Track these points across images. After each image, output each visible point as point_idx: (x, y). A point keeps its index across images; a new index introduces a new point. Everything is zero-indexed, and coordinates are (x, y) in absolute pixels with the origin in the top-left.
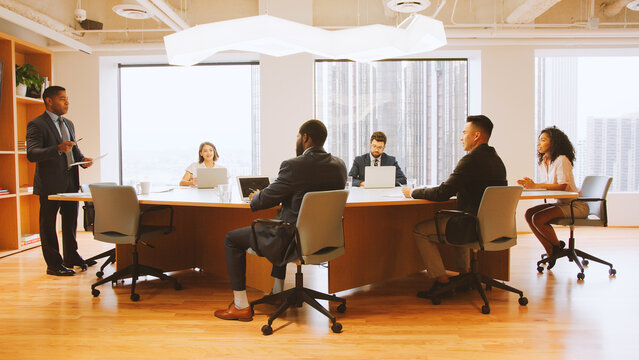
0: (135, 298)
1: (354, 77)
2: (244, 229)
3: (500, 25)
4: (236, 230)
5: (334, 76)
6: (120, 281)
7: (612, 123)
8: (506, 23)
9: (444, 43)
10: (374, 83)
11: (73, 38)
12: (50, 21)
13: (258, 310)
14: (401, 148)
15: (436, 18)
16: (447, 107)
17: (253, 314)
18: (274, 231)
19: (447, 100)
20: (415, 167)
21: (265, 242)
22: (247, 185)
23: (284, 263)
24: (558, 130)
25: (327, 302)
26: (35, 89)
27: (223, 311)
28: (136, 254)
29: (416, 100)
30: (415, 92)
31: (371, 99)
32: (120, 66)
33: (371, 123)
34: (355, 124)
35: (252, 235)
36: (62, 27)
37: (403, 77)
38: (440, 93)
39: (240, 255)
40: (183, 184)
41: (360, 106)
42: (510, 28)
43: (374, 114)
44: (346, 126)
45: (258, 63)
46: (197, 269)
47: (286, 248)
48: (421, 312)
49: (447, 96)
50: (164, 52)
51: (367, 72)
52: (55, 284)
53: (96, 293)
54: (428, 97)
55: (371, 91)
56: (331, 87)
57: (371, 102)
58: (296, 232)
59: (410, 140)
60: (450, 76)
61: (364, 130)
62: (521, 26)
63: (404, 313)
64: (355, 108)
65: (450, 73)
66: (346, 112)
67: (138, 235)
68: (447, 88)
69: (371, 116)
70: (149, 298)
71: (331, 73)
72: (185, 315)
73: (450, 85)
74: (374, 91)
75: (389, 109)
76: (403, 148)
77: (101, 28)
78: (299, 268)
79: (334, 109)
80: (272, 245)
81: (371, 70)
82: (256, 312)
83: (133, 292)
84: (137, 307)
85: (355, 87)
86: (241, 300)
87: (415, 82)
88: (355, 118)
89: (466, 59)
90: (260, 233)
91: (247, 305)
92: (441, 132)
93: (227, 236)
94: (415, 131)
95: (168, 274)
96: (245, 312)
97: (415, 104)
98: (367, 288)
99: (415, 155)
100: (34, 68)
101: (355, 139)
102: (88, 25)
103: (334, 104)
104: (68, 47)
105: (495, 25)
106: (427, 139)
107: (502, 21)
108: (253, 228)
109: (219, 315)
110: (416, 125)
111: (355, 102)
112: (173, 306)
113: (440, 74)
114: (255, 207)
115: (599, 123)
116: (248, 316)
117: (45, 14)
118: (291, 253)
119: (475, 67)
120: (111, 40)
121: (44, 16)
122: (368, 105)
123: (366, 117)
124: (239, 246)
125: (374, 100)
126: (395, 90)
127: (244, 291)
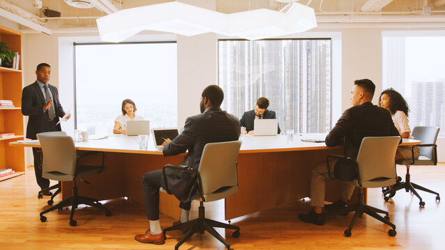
0: (73, 223)
1: (249, 53)
2: (157, 171)
3: (356, 13)
4: (151, 172)
5: (235, 53)
6: (64, 208)
7: (429, 85)
8: (360, 11)
9: (314, 25)
10: (263, 57)
11: (38, 23)
12: (20, 11)
13: (169, 234)
14: (281, 103)
15: (309, 6)
16: (314, 74)
17: (165, 238)
18: (180, 174)
19: (314, 69)
20: (291, 116)
21: (172, 182)
22: (160, 136)
23: (188, 200)
24: (394, 91)
25: (224, 229)
26: (8, 61)
27: (141, 236)
28: (76, 188)
29: (292, 70)
30: (291, 64)
31: (261, 69)
32: (75, 44)
33: (261, 85)
34: (249, 86)
35: (163, 176)
36: (29, 15)
37: (283, 53)
38: (309, 64)
39: (154, 192)
40: (116, 132)
41: (253, 73)
42: (364, 15)
43: (263, 79)
44: (243, 88)
45: (175, 42)
46: (126, 198)
47: (190, 188)
48: (298, 236)
49: (314, 66)
50: (98, 34)
51: (258, 50)
52: (14, 211)
53: (43, 219)
54: (300, 67)
55: (261, 63)
56: (232, 61)
57: (261, 71)
58: (198, 176)
59: (288, 97)
60: (316, 53)
61: (255, 91)
62: (372, 13)
63: (285, 238)
64: (249, 75)
65: (316, 50)
66: (243, 78)
67: (76, 175)
68: (314, 61)
69: (261, 80)
70: (85, 223)
71: (232, 50)
72: (111, 239)
73: (316, 59)
74: (263, 63)
75: (273, 76)
76: (283, 103)
77: (60, 16)
78: (202, 203)
79: (235, 76)
80: (178, 185)
81: (261, 49)
82: (167, 236)
83: (71, 219)
84: (73, 231)
85: (249, 60)
86: (155, 228)
87: (291, 57)
88: (249, 82)
89: (330, 39)
90: (170, 176)
91: (160, 232)
92: (310, 92)
93: (144, 177)
94: (292, 91)
95: (103, 202)
96: (158, 237)
97: (292, 72)
98: (255, 215)
99: (291, 108)
100: (7, 45)
101: (249, 97)
102: (49, 13)
103: (234, 72)
104: (34, 30)
105: (352, 13)
106: (300, 96)
107: (357, 9)
108: (164, 171)
109: (139, 238)
110: (292, 87)
111: (249, 71)
112: (102, 231)
113: (309, 51)
114: (166, 153)
115: (420, 85)
116: (161, 240)
117: (16, 5)
118: (194, 193)
119: (337, 44)
120: (67, 25)
121: (16, 7)
122: (258, 72)
123: (258, 81)
124: (153, 185)
125: (263, 70)
126: (278, 63)
127: (158, 221)
